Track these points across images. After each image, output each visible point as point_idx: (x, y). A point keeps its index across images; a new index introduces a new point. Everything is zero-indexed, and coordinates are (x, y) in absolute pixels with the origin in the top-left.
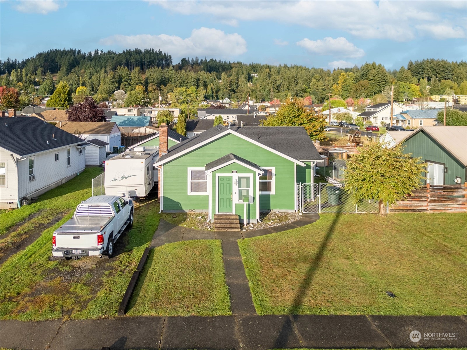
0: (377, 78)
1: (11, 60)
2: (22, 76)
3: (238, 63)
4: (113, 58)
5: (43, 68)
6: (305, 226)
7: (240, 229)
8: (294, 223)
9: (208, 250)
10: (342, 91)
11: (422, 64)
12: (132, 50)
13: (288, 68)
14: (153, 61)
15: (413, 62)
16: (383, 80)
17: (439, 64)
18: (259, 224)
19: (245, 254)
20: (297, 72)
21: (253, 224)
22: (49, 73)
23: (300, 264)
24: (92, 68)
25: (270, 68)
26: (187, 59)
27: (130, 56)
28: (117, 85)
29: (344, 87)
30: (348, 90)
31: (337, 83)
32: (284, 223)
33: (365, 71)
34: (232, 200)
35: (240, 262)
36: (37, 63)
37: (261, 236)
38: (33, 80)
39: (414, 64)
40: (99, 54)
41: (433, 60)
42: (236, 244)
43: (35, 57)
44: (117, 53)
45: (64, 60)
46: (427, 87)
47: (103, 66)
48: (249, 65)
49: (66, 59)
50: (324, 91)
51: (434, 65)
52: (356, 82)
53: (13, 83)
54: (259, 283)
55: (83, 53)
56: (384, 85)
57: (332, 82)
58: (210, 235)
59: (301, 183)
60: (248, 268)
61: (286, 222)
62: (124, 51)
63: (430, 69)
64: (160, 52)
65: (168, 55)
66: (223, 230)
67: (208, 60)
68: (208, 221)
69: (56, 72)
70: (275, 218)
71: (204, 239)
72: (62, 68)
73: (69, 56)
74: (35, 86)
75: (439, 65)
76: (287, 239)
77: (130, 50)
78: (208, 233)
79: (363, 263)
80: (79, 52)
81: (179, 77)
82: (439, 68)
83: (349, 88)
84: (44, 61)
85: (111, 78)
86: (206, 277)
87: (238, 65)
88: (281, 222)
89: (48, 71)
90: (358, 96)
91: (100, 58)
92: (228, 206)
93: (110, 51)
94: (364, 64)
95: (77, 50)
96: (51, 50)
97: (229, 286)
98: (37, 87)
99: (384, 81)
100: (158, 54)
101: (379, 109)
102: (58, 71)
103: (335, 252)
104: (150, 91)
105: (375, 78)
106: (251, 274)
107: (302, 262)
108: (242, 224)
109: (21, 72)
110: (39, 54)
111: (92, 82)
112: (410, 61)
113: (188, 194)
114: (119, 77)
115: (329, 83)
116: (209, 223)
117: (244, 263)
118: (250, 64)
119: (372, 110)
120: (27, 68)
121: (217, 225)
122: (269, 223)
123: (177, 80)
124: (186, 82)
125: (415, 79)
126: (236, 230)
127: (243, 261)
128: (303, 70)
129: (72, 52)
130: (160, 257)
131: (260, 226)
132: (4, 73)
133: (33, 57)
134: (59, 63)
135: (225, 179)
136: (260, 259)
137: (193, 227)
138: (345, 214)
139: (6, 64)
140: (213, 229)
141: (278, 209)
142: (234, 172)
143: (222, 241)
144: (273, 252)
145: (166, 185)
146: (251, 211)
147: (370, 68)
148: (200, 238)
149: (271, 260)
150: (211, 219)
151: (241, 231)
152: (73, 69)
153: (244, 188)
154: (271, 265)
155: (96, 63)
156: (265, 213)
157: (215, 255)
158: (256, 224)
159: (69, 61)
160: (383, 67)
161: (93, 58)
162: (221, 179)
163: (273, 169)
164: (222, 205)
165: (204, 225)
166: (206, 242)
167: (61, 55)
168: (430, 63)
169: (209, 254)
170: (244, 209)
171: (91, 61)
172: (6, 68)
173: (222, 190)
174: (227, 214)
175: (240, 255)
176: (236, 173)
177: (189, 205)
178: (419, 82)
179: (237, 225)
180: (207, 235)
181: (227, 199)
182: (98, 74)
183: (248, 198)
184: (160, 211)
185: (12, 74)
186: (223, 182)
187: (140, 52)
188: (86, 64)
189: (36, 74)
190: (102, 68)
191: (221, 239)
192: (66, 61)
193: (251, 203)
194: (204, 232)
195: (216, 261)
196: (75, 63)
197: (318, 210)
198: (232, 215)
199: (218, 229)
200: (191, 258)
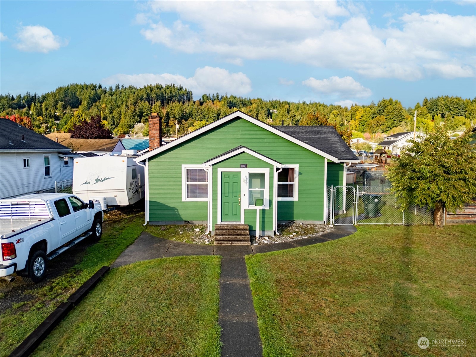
0: (394, 114)
1: (31, 94)
2: (41, 110)
3: (258, 99)
4: (134, 93)
5: (63, 103)
6: (339, 239)
7: (250, 242)
8: (324, 236)
9: (199, 269)
10: (359, 127)
11: (436, 101)
12: (153, 85)
13: (307, 105)
14: (174, 96)
15: (428, 99)
16: (400, 115)
18: (277, 237)
19: (255, 274)
20: (315, 108)
21: (268, 237)
22: (69, 108)
23: (341, 288)
24: (113, 102)
25: (289, 104)
26: (208, 95)
27: (151, 91)
28: (138, 119)
29: (361, 122)
30: (365, 125)
31: (354, 118)
32: (311, 236)
33: (382, 107)
34: (240, 205)
35: (246, 286)
36: (58, 97)
37: (280, 251)
38: (53, 114)
39: (429, 101)
40: (120, 89)
41: (447, 98)
42: (243, 261)
43: (55, 91)
44: (138, 88)
45: (85, 95)
46: (441, 123)
47: (124, 101)
48: (268, 101)
49: (86, 93)
50: (342, 126)
51: (448, 102)
52: (373, 118)
53: (33, 117)
54: (276, 321)
55: (104, 88)
56: (400, 121)
57: (349, 118)
58: (206, 250)
59: (332, 186)
60: (258, 295)
61: (313, 235)
62: (145, 87)
63: (444, 106)
64: (181, 88)
65: (189, 91)
66: (226, 244)
67: (229, 96)
68: (206, 233)
69: (77, 107)
70: (298, 230)
71: (197, 255)
72: (82, 103)
73: (90, 90)
74: (56, 120)
75: (453, 102)
76: (317, 254)
77: (151, 85)
78: (205, 247)
79: (438, 287)
80: (100, 87)
81: (200, 112)
82: (453, 105)
83: (365, 123)
84: (64, 96)
85: (132, 112)
86: (186, 312)
87: (258, 101)
88: (306, 235)
89: (69, 106)
90: (375, 131)
91: (121, 93)
92: (235, 212)
93: (131, 86)
94: (381, 100)
95: (98, 85)
96: (71, 84)
97: (222, 327)
98: (58, 122)
99: (400, 117)
100: (179, 89)
101: (399, 138)
102: (79, 105)
103: (391, 270)
104: (171, 126)
105: (392, 114)
106: (262, 305)
107: (344, 285)
108: (252, 238)
109: (41, 106)
110: (59, 88)
111: (113, 117)
112: (426, 98)
113: (183, 200)
114: (140, 111)
115: (346, 118)
116: (209, 236)
117: (252, 288)
118: (270, 101)
119: (392, 139)
120: (48, 102)
121: (218, 237)
122: (290, 236)
123: (198, 115)
124: (207, 117)
125: (429, 116)
126: (245, 244)
127: (250, 286)
128: (321, 106)
129: (94, 87)
130: (121, 280)
131: (277, 239)
132: (24, 107)
133: (53, 92)
134: (79, 98)
135: (231, 176)
136: (278, 281)
137: (185, 241)
138: (388, 226)
139: (26, 98)
140: (213, 243)
141: (303, 220)
142: (244, 166)
143: (222, 257)
144: (298, 271)
145: (152, 188)
146: (266, 220)
147: (387, 104)
148: (190, 254)
149: (294, 283)
150: (211, 230)
151: (251, 245)
152: (94, 104)
153: (257, 189)
154: (295, 291)
155: (117, 98)
156: (284, 225)
157: (208, 276)
158: (273, 237)
159: (89, 96)
160: (400, 103)
161: (114, 93)
162: (224, 175)
163: (296, 167)
164: (226, 212)
165: (201, 239)
166: (198, 259)
167: (82, 89)
168: (445, 101)
169: (198, 275)
170: (256, 217)
171: (112, 96)
172: (25, 102)
173: (226, 191)
174: (233, 223)
175: (247, 277)
176: (246, 167)
177: (185, 215)
178: (433, 119)
179: (247, 237)
180: (202, 250)
181: (233, 203)
182: (119, 109)
183: (262, 201)
184: (145, 223)
185: (32, 108)
186: (227, 180)
187: (161, 88)
188: (107, 99)
189: (57, 109)
190: (123, 103)
191: (222, 255)
192: (87, 96)
193: (266, 209)
194: (198, 247)
195: (208, 285)
196: (96, 98)
197: (354, 221)
198: (240, 225)
199: (220, 242)
200: (169, 282)
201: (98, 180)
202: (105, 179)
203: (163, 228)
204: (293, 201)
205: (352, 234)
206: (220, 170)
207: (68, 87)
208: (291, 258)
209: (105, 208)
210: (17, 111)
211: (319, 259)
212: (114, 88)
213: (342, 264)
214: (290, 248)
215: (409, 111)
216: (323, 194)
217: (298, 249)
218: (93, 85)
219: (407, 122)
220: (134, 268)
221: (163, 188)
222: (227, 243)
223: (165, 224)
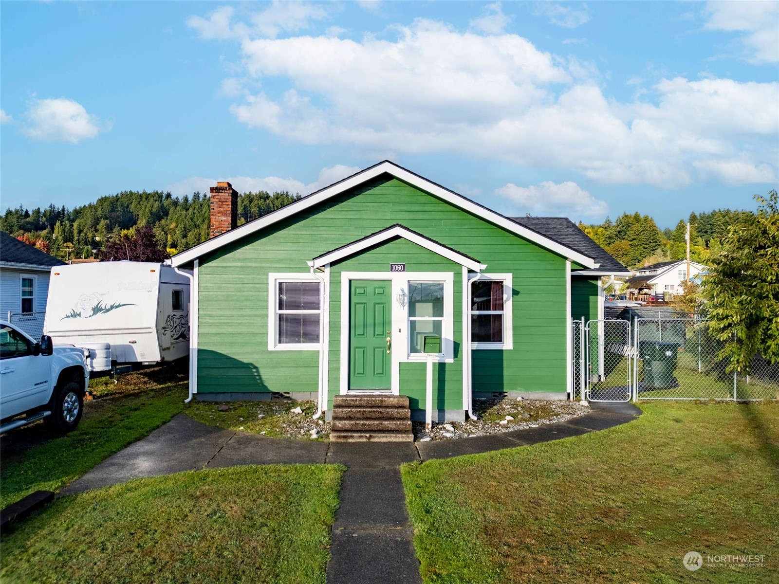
0: (643, 237)
1: (56, 207)
2: (72, 232)
5: (108, 221)
6: (611, 429)
7: (412, 436)
8: (574, 422)
9: (283, 498)
11: (711, 217)
12: (253, 193)
15: (697, 214)
16: (652, 240)
17: (737, 217)
18: (472, 425)
19: (428, 512)
21: (453, 424)
22: (116, 229)
24: (188, 220)
27: (251, 202)
32: (547, 422)
33: (623, 226)
34: (390, 354)
35: (405, 546)
36: (99, 212)
37: (482, 454)
38: (90, 239)
39: (699, 218)
40: (201, 200)
41: (728, 212)
42: (395, 479)
45: (143, 209)
47: (206, 218)
49: (146, 206)
51: (730, 218)
52: (609, 244)
53: (57, 243)
55: (175, 198)
56: (654, 248)
58: (309, 452)
59: (583, 318)
60: (437, 575)
61: (550, 420)
63: (724, 226)
66: (356, 439)
68: (316, 417)
70: (515, 411)
71: (285, 463)
72: (139, 222)
73: (152, 201)
74: (94, 248)
75: (738, 219)
76: (572, 462)
77: (250, 192)
78: (309, 445)
80: (169, 196)
84: (110, 210)
88: (536, 420)
89: (117, 226)
91: (201, 205)
92: (378, 370)
94: (621, 215)
95: (165, 193)
96: (122, 192)
99: (653, 243)
101: (660, 271)
102: (133, 225)
105: (640, 237)
108: (418, 426)
109: (72, 226)
110: (102, 199)
111: (187, 242)
112: (694, 212)
113: (271, 347)
116: (320, 422)
117: (419, 553)
119: (648, 273)
120: (82, 221)
121: (340, 424)
122: (501, 423)
125: (701, 241)
126: (401, 438)
127: (416, 545)
129: (159, 196)
131: (473, 430)
132: (43, 228)
133: (92, 204)
134: (134, 213)
135: (370, 290)
136: (489, 531)
137: (264, 432)
138: (705, 403)
139: (48, 214)
140: (327, 436)
141: (523, 390)
142: (397, 268)
143: (344, 468)
144: (537, 503)
145: (205, 323)
146: (447, 387)
147: (630, 221)
148: (270, 460)
149: (535, 537)
150: (325, 408)
151: (415, 441)
152: (157, 223)
153: (427, 318)
154: (542, 562)
155: (194, 213)
156: (484, 401)
157: (304, 517)
158: (463, 423)
159: (151, 210)
160: (652, 220)
161: (191, 205)
162: (356, 288)
163: (507, 279)
164: (359, 370)
165: (301, 428)
166: (286, 472)
167: (139, 200)
168: (724, 217)
169: (279, 514)
170: (426, 380)
171: (187, 210)
172: (46, 221)
173: (359, 320)
174: (374, 394)
175: (407, 519)
176: (404, 271)
177: (273, 381)
178: (707, 245)
179: (405, 422)
180: (299, 452)
181: (375, 348)
182: (198, 230)
183: (438, 341)
184: (188, 397)
185: (56, 231)
186: (363, 299)
187: (267, 197)
188: (178, 215)
189: (97, 231)
190: (204, 221)
191: (345, 464)
192: (147, 210)
193: (446, 361)
194: (293, 445)
195: (299, 542)
196: (162, 214)
197: (630, 393)
198: (389, 397)
199: (342, 434)
200: (194, 534)
201: (97, 310)
202: (112, 307)
203: (224, 407)
204: (502, 351)
205: (635, 418)
206: (346, 276)
207: (117, 196)
208: (512, 470)
209: (107, 366)
210: (32, 234)
211: (581, 472)
212: (190, 198)
213: (642, 485)
214: (507, 447)
215: (666, 234)
216: (565, 335)
217: (524, 450)
218: (157, 193)
219: (664, 249)
220: (120, 495)
221: (229, 323)
222: (361, 437)
223: (230, 400)
